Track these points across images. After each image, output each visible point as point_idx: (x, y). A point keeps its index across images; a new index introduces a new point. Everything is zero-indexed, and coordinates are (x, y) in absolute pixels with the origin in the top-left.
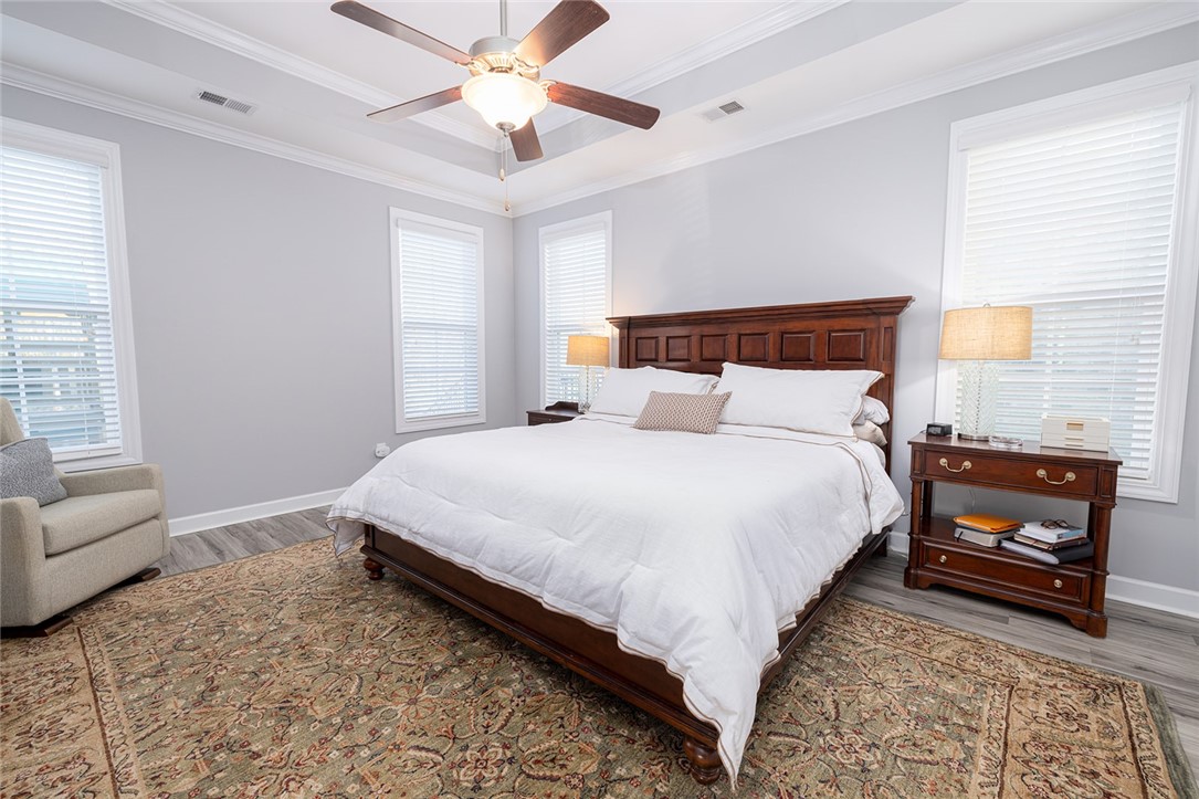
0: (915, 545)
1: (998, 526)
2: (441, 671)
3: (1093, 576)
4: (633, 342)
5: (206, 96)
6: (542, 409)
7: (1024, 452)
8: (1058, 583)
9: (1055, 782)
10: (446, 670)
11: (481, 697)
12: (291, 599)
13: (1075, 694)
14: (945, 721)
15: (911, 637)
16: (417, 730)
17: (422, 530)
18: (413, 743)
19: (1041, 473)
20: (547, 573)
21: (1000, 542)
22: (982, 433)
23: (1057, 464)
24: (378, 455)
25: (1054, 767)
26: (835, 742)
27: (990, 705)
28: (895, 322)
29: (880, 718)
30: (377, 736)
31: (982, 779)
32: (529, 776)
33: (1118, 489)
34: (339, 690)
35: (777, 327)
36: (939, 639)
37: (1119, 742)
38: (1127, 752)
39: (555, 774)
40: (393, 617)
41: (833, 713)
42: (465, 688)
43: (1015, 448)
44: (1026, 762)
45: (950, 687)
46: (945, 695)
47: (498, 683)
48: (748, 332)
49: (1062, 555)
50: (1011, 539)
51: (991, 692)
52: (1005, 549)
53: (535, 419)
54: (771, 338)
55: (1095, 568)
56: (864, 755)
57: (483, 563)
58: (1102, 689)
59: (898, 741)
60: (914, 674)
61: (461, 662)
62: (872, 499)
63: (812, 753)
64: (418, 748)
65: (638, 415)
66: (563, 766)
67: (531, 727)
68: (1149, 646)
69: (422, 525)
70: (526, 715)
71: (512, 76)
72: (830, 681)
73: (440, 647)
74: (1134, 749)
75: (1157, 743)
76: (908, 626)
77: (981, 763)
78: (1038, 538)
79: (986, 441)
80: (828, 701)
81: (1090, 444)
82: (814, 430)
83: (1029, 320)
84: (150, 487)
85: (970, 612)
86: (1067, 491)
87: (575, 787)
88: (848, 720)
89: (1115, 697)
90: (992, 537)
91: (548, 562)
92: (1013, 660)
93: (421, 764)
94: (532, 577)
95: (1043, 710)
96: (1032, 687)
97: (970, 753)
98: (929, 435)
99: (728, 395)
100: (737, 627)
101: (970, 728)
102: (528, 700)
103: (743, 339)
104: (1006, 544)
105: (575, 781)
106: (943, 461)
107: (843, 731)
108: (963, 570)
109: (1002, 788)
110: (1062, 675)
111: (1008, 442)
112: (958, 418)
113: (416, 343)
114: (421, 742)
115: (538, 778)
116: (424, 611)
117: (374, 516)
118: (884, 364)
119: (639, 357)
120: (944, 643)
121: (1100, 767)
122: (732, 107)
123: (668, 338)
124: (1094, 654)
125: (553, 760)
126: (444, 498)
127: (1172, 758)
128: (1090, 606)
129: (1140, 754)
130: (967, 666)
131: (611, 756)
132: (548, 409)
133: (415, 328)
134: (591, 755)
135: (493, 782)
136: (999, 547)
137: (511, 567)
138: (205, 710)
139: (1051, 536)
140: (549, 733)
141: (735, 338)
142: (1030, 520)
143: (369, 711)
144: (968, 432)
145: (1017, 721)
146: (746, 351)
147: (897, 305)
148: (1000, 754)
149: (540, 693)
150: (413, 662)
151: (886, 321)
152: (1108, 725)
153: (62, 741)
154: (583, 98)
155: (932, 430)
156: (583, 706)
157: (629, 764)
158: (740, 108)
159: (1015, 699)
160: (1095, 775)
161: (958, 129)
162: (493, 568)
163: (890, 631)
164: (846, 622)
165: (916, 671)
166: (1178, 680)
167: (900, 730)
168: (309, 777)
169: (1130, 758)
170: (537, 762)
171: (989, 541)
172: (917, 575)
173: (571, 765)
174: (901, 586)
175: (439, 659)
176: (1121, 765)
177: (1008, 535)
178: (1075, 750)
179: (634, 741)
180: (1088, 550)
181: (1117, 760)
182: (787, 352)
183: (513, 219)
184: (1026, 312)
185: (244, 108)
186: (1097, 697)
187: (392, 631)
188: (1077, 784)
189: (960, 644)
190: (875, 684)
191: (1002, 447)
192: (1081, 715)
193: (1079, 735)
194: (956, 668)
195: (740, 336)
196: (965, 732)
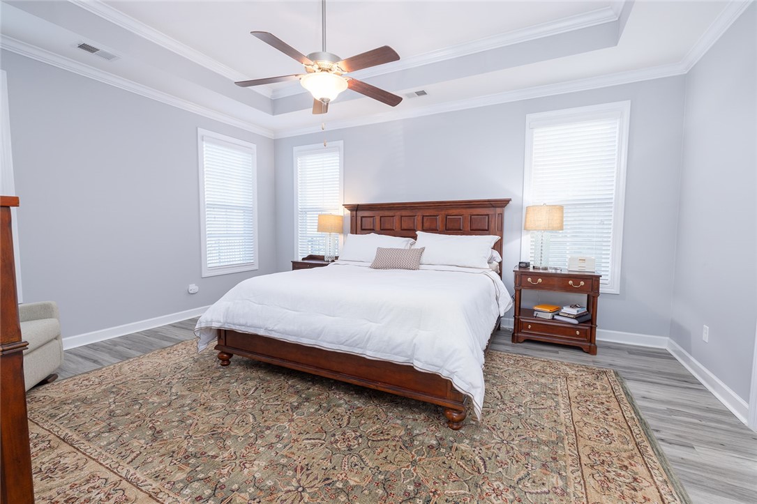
0: (517, 321)
1: (553, 309)
2: (298, 405)
3: (591, 327)
4: (359, 219)
5: (84, 47)
6: (300, 260)
7: (563, 273)
8: (578, 333)
9: (590, 408)
10: (300, 404)
11: (329, 413)
12: (174, 381)
13: (590, 377)
14: (545, 393)
15: (522, 363)
16: (302, 432)
17: (276, 328)
18: (303, 438)
19: (571, 282)
20: (368, 341)
21: (553, 316)
22: (544, 265)
23: (577, 278)
24: (190, 292)
25: (588, 403)
26: (504, 407)
27: (560, 385)
28: (503, 211)
29: (519, 395)
30: (281, 438)
31: (564, 411)
32: (373, 441)
33: (600, 289)
34: (243, 421)
35: (443, 212)
36: (533, 363)
37: (608, 391)
38: (612, 394)
39: (386, 438)
40: (251, 384)
41: (499, 396)
42: (317, 410)
43: (559, 272)
44: (578, 403)
45: (543, 381)
46: (542, 384)
47: (334, 406)
48: (427, 214)
49: (580, 319)
50: (558, 315)
51: (559, 380)
52: (555, 319)
53: (297, 266)
54: (439, 218)
55: (592, 324)
56: (517, 410)
57: (324, 341)
58: (599, 374)
59: (529, 403)
60: (527, 377)
61: (307, 399)
62: (500, 299)
63: (496, 413)
64: (307, 439)
65: (373, 261)
66: (388, 434)
67: (363, 422)
68: (612, 356)
69: (276, 325)
70: (357, 417)
71: (331, 74)
72: (494, 385)
73: (290, 394)
74: (614, 393)
75: (621, 389)
76: (519, 359)
77: (562, 406)
78: (569, 313)
79: (546, 269)
80: (496, 392)
81: (588, 269)
82: (471, 266)
83: (562, 213)
84: (51, 317)
85: (543, 351)
86: (580, 290)
87: (398, 441)
88: (506, 398)
89: (604, 376)
90: (550, 314)
91: (367, 335)
92: (564, 367)
93: (314, 445)
94: (357, 345)
95: (580, 384)
96: (574, 376)
97: (557, 403)
98: (520, 267)
99: (423, 249)
100: (473, 352)
101: (555, 394)
102: (355, 411)
103: (425, 219)
104: (556, 317)
105: (397, 439)
106: (529, 279)
107: (506, 402)
108: (538, 331)
109: (572, 413)
110: (584, 371)
111: (556, 269)
112: (533, 259)
113: (215, 218)
114: (307, 436)
115: (379, 441)
116: (268, 378)
117: (234, 324)
118: (498, 233)
119: (363, 228)
120: (536, 364)
121: (604, 401)
122: (422, 93)
123: (381, 217)
124: (593, 361)
125: (382, 433)
126: (287, 309)
127: (627, 394)
128: (590, 342)
129: (616, 394)
130: (547, 372)
131: (408, 427)
132: (303, 259)
133: (214, 208)
134: (399, 428)
135: (357, 446)
136: (553, 319)
137: (344, 340)
138: (161, 442)
139: (574, 312)
140: (374, 423)
141: (420, 218)
142: (566, 305)
143: (268, 428)
144: (538, 265)
145: (571, 390)
146: (427, 225)
147: (504, 203)
148: (568, 402)
149: (359, 407)
150: (279, 403)
151: (498, 210)
152: (604, 386)
153: (72, 471)
154: (365, 88)
155: (521, 265)
156: (384, 410)
157: (419, 428)
158: (425, 93)
159: (569, 382)
160: (603, 403)
161: (530, 117)
162: (331, 343)
163: (512, 362)
164: (492, 360)
165: (528, 377)
166: (624, 367)
167: (528, 399)
168: (255, 460)
169: (613, 396)
170: (374, 435)
171: (549, 316)
172: (518, 336)
173: (392, 434)
174: (511, 343)
175: (294, 400)
176: (611, 399)
177: (556, 313)
178: (594, 396)
179: (417, 420)
180: (589, 317)
181: (609, 397)
182: (449, 226)
183: (275, 140)
184: (561, 208)
185: (109, 57)
186: (598, 377)
187: (255, 390)
188: (597, 408)
189: (542, 364)
190: (513, 383)
191: (554, 271)
192: (594, 384)
193: (595, 391)
194: (543, 373)
195: (423, 216)
196: (554, 396)
